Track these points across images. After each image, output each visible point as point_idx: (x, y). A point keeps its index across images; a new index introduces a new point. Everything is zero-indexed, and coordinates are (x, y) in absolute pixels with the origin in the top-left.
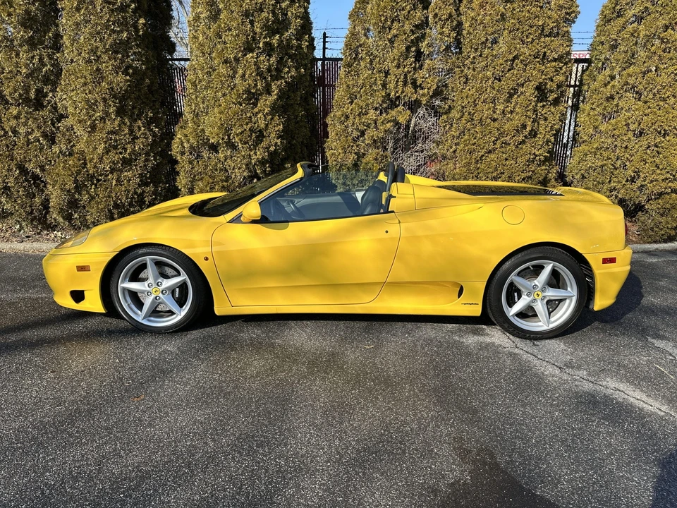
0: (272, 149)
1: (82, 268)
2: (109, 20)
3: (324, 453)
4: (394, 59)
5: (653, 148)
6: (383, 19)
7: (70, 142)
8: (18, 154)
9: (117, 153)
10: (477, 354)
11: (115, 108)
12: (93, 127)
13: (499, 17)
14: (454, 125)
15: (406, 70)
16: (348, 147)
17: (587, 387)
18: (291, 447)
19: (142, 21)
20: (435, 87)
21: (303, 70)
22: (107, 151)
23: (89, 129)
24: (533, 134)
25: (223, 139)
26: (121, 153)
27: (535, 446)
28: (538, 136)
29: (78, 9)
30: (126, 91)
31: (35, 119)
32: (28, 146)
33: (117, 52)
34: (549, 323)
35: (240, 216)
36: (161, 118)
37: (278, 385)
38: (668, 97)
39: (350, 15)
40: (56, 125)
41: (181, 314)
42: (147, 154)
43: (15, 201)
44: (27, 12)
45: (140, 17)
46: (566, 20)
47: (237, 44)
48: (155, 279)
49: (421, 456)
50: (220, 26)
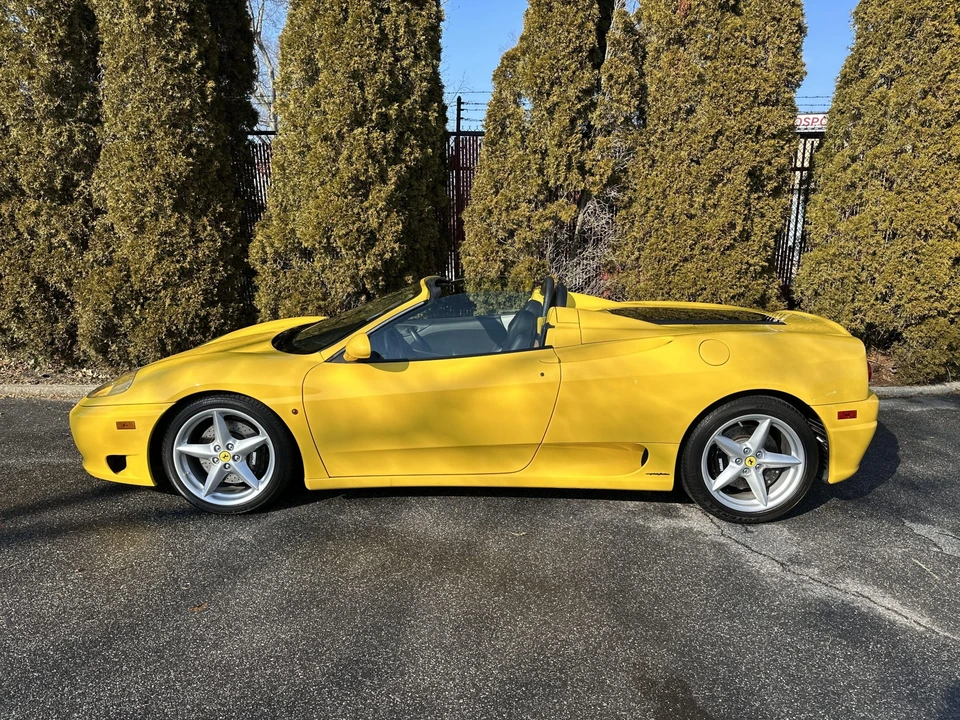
0: (387, 256)
1: (123, 426)
2: (166, 84)
3: (455, 686)
4: (554, 136)
5: (910, 255)
6: (539, 81)
7: (108, 247)
8: (36, 263)
9: (173, 262)
10: (668, 545)
11: (171, 201)
12: (141, 226)
13: (696, 78)
14: (636, 223)
15: (570, 149)
16: (492, 253)
17: (820, 591)
18: (409, 677)
19: (211, 84)
20: (610, 172)
21: (430, 150)
22: (159, 259)
23: (136, 229)
24: (746, 235)
25: (320, 243)
26: (178, 261)
27: (746, 675)
28: (753, 238)
29: (125, 69)
30: (187, 177)
31: (61, 216)
32: (50, 252)
33: (176, 126)
34: (767, 500)
35: (342, 352)
36: (235, 214)
37: (392, 589)
38: (930, 186)
39: (494, 76)
40: (90, 224)
41: (258, 488)
42: (215, 263)
43: (30, 327)
44: (55, 74)
45: (209, 79)
46: (788, 84)
47: (341, 116)
48: (225, 440)
49: (588, 689)
50: (317, 90)
